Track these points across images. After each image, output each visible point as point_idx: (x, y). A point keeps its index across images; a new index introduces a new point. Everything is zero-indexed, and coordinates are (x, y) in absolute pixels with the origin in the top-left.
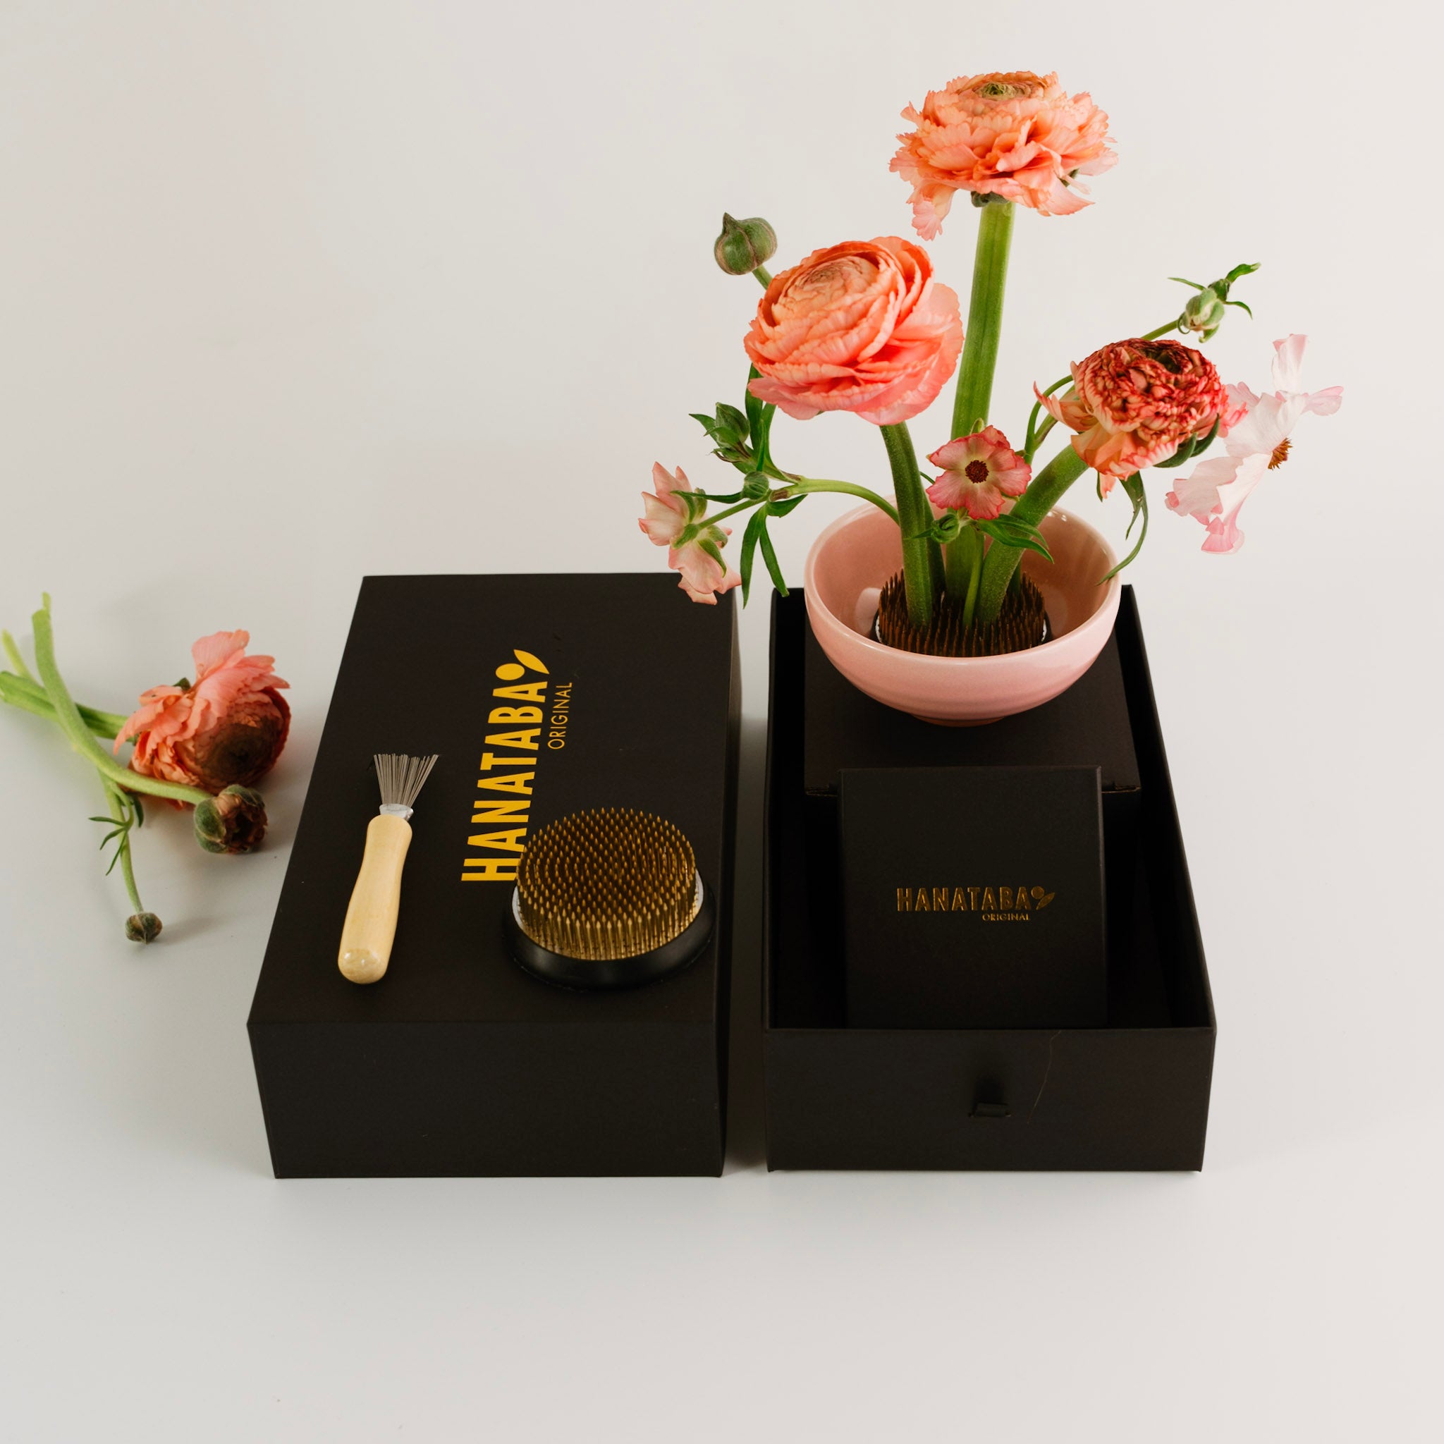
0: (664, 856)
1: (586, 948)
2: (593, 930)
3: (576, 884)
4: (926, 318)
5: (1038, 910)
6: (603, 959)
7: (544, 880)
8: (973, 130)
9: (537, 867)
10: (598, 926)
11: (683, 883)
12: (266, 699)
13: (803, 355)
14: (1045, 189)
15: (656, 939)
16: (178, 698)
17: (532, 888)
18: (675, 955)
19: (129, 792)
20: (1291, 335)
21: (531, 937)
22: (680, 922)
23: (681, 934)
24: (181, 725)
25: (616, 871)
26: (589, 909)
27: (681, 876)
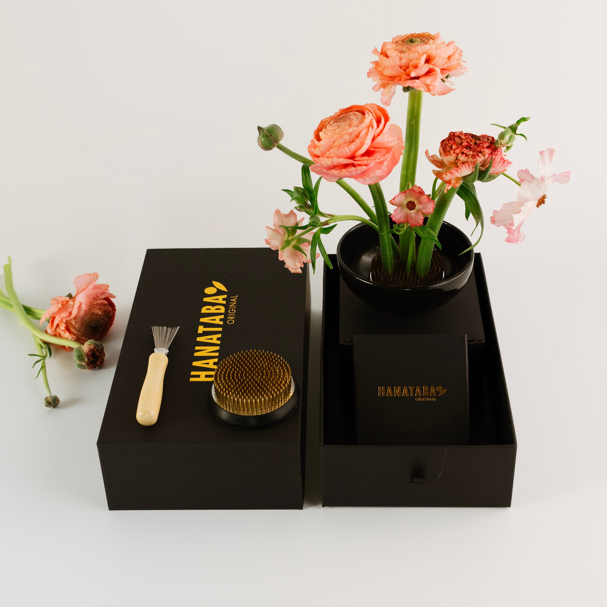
0: (277, 370)
1: (244, 410)
2: (247, 402)
3: (239, 382)
4: (385, 139)
5: (440, 396)
6: (251, 415)
7: (226, 381)
8: (401, 59)
9: (222, 375)
10: (249, 401)
11: (286, 382)
12: (106, 302)
13: (331, 154)
14: (433, 84)
15: (274, 406)
16: (67, 302)
17: (220, 385)
18: (282, 413)
19: (45, 343)
20: (548, 149)
21: (220, 406)
22: (284, 399)
23: (285, 404)
24: (69, 313)
25: (257, 377)
26: (245, 394)
27: (285, 379)
